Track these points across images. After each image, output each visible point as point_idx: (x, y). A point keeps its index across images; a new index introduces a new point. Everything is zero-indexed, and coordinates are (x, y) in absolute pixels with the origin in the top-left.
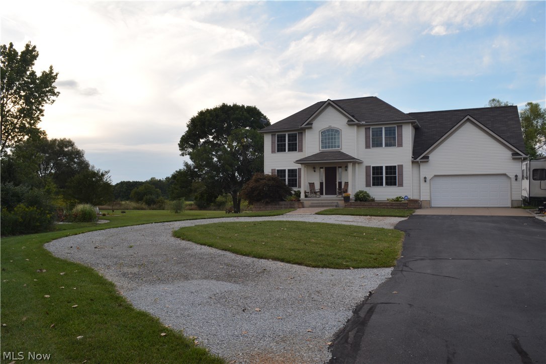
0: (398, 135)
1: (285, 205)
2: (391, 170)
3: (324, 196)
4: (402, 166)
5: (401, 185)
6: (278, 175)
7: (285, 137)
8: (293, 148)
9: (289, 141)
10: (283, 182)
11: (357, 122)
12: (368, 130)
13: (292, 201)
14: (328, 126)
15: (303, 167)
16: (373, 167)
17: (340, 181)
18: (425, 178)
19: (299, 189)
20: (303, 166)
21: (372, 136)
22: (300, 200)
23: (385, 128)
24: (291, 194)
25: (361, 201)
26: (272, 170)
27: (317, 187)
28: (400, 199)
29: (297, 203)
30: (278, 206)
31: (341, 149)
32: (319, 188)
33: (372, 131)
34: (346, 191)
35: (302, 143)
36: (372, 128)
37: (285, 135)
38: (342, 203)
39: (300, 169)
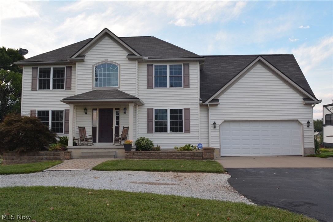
0: (184, 74)
1: (47, 155)
2: (177, 114)
3: (97, 144)
4: (189, 109)
5: (188, 131)
6: (39, 118)
7: (49, 71)
8: (59, 85)
9: (54, 76)
10: (45, 126)
11: (138, 56)
12: (151, 67)
13: (56, 150)
14: (104, 60)
15: (72, 107)
16: (156, 110)
17: (117, 126)
18: (215, 123)
19: (65, 135)
20: (72, 105)
21: (155, 75)
22: (67, 149)
23: (170, 66)
24: (55, 142)
25: (143, 150)
26: (31, 111)
27: (89, 133)
28: (191, 148)
29: (63, 152)
30: (37, 157)
31: (119, 88)
32: (92, 134)
33: (155, 69)
34: (125, 138)
35: (71, 79)
36: (155, 66)
37: (50, 68)
38: (121, 152)
39: (67, 111)
